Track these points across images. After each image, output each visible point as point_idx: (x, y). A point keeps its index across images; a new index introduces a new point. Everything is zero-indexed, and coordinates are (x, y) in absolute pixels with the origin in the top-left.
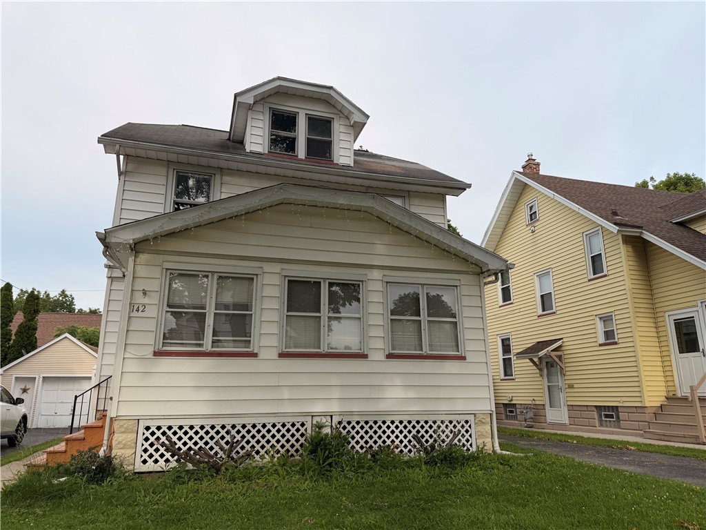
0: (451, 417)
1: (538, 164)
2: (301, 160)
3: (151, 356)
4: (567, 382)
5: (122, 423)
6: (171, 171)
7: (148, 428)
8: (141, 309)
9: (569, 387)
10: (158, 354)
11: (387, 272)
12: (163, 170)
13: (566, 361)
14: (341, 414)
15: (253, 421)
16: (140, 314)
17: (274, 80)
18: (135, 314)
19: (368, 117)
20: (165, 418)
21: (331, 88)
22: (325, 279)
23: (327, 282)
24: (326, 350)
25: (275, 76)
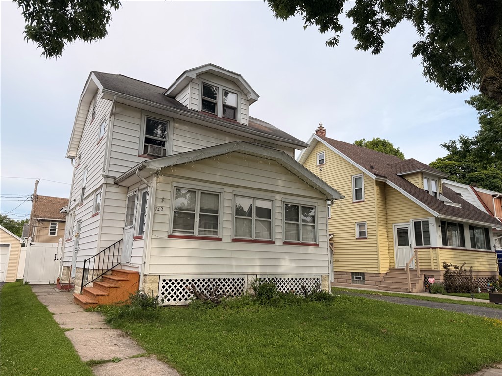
1: (325, 131)
2: (220, 118)
3: (167, 238)
4: (334, 258)
5: (151, 277)
6: (143, 116)
7: (164, 281)
8: (160, 209)
9: (336, 261)
10: (170, 237)
11: (283, 196)
12: (138, 115)
13: (335, 246)
14: (261, 274)
15: (219, 277)
16: (160, 212)
17: (208, 65)
18: (157, 212)
19: (259, 97)
21: (239, 75)
24: (255, 238)
25: (208, 63)
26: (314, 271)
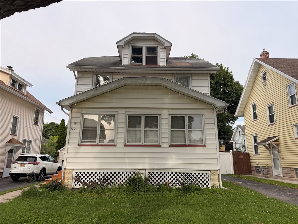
0: (199, 172)
1: (268, 53)
2: (144, 65)
3: (77, 146)
4: (281, 156)
5: (68, 170)
6: (94, 75)
8: (74, 129)
9: (282, 159)
10: (79, 145)
11: (170, 110)
12: (91, 76)
13: (281, 146)
16: (74, 131)
18: (72, 131)
19: (171, 44)
20: (82, 169)
21: (155, 34)
22: (143, 115)
23: (144, 116)
24: (144, 143)
26: (203, 167)
